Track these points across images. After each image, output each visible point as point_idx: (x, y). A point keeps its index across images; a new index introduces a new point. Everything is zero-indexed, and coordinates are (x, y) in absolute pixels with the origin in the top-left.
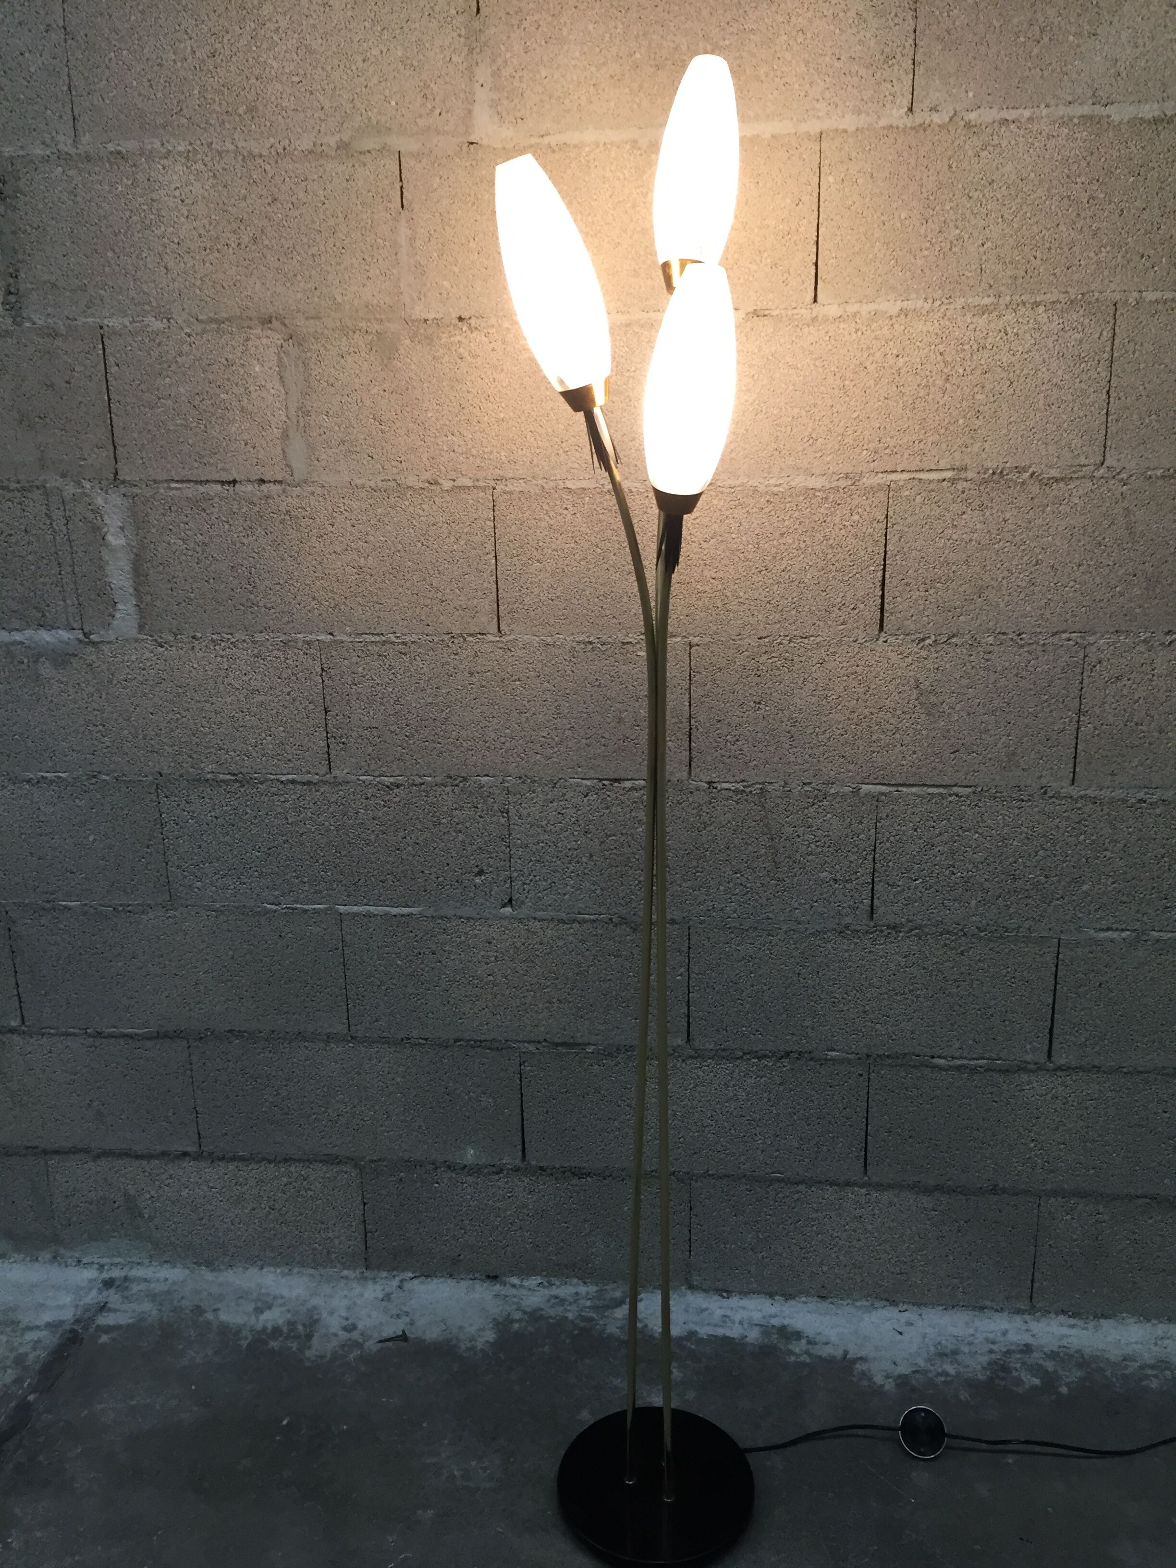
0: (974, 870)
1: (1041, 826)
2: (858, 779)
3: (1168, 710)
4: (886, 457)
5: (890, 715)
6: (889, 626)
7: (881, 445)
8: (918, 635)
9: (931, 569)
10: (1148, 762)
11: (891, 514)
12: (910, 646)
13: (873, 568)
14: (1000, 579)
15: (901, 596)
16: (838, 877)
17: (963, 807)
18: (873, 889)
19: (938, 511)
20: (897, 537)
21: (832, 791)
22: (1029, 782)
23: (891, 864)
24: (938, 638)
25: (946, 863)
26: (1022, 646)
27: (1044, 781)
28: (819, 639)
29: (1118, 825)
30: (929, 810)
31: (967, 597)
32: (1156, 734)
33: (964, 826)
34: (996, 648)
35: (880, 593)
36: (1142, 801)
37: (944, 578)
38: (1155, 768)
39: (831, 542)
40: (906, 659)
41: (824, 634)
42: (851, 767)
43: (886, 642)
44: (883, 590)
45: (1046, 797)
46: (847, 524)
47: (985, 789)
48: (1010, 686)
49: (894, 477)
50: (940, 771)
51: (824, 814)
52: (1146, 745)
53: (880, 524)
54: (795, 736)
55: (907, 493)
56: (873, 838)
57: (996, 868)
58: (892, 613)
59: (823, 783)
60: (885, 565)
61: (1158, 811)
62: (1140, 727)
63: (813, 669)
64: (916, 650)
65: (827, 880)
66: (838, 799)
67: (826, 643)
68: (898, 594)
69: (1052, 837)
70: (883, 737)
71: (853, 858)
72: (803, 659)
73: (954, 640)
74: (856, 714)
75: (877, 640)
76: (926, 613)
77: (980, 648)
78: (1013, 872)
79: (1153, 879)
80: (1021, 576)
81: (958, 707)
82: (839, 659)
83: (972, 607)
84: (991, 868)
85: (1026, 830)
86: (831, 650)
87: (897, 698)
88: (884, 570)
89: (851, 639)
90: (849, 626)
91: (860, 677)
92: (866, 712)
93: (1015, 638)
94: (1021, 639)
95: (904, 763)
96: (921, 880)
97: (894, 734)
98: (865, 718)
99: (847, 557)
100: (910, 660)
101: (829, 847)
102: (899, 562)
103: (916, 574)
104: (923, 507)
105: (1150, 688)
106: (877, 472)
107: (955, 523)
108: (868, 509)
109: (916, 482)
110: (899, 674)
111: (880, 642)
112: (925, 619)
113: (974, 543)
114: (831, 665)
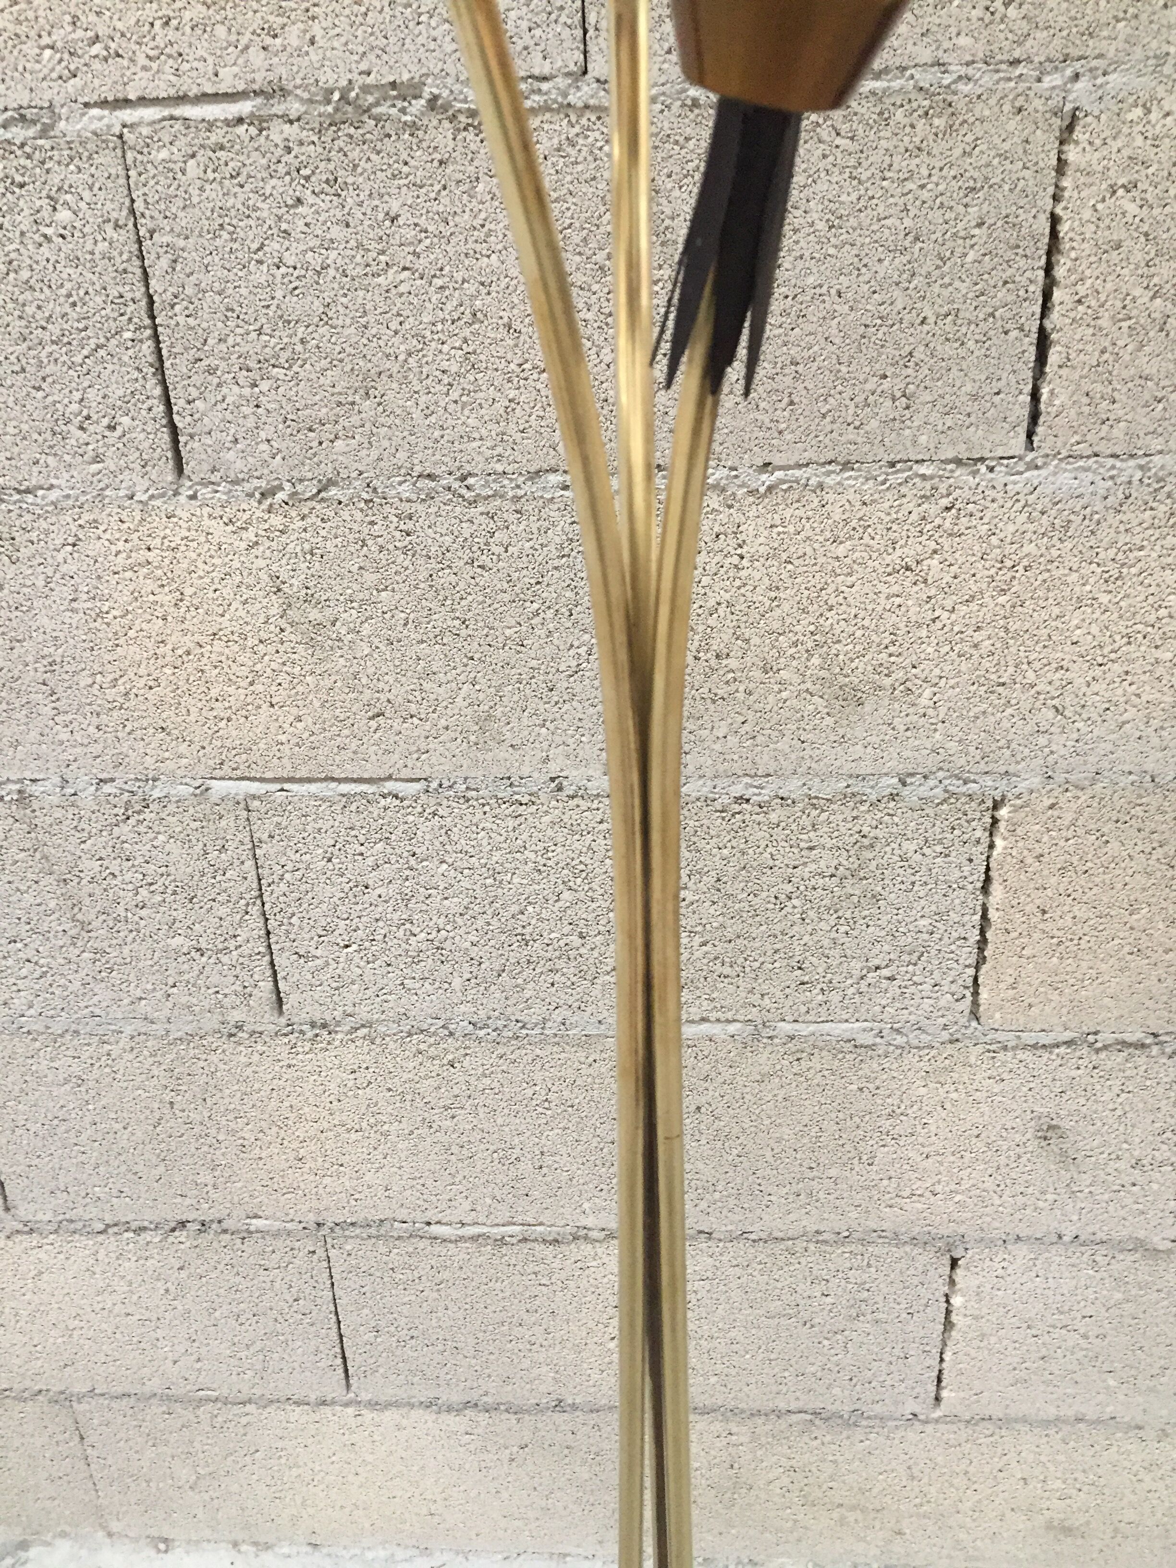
0: (448, 927)
1: (559, 849)
2: (201, 770)
3: (776, 625)
4: (96, 65)
5: (236, 648)
6: (192, 464)
7: (80, 33)
8: (256, 483)
9: (254, 335)
10: (747, 727)
11: (139, 205)
12: (244, 506)
13: (128, 335)
14: (402, 357)
15: (202, 397)
16: (203, 945)
17: (411, 818)
18: (272, 964)
19: (241, 197)
20: (164, 263)
21: (156, 794)
22: (526, 771)
23: (294, 920)
24: (299, 488)
25: (396, 916)
26: (473, 503)
27: (553, 768)
28: (54, 495)
29: (701, 844)
30: (347, 825)
31: (342, 399)
32: (757, 674)
33: (418, 851)
34: (420, 507)
35: (158, 391)
36: (742, 799)
37: (284, 355)
38: (760, 739)
39: (25, 274)
40: (244, 535)
41: (62, 482)
42: (183, 748)
43: (193, 497)
44: (163, 382)
45: (562, 795)
46: (49, 231)
47: (446, 784)
48: (462, 585)
49: (128, 115)
50: (355, 752)
51: (151, 835)
52: (740, 696)
53: (122, 232)
54: (59, 690)
55: (164, 154)
56: (252, 876)
57: (489, 924)
58: (192, 436)
59: (137, 779)
60: (155, 327)
61: (773, 817)
62: (724, 662)
63: (60, 557)
64: (258, 513)
65: (185, 950)
66: (172, 808)
67: (70, 502)
68: (195, 393)
69: (582, 867)
70: (231, 690)
71: (223, 911)
72: (34, 536)
73: (333, 492)
74: (170, 647)
75: (176, 493)
76: (263, 435)
77: (387, 508)
78: (520, 930)
79: (775, 936)
80: (446, 348)
81: (366, 629)
82: (108, 536)
83: (355, 420)
84: (480, 923)
85: (532, 856)
86: (86, 517)
87: (243, 614)
88: (156, 337)
89: (122, 493)
90: (110, 464)
91: (159, 572)
92: (188, 642)
93: (456, 485)
94: (468, 487)
95: (283, 738)
96: (354, 947)
97: (252, 684)
98: (188, 653)
99: (67, 309)
100: (250, 535)
101: (175, 893)
102: (181, 319)
103: (223, 347)
104: (208, 187)
105: (738, 583)
106: (86, 105)
107: (284, 226)
108: (86, 195)
109: (178, 125)
110: (236, 564)
111: (182, 499)
112: (264, 447)
113: (332, 272)
114: (94, 548)
